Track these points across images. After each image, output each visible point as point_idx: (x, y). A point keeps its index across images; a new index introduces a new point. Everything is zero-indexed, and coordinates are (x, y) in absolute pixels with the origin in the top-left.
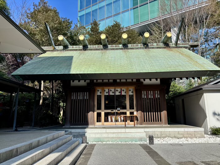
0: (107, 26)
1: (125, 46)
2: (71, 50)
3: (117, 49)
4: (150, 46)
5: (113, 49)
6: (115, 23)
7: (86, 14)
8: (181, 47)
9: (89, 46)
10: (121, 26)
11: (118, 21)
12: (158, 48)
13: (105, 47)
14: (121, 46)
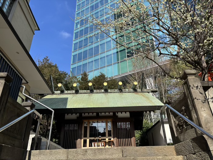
0: (94, 76)
1: (106, 91)
2: (66, 94)
3: (100, 93)
4: (124, 91)
5: (97, 93)
6: (101, 74)
7: (77, 67)
8: (145, 92)
9: (80, 91)
10: (105, 77)
11: (103, 73)
12: (129, 92)
13: (92, 91)
14: (103, 91)
